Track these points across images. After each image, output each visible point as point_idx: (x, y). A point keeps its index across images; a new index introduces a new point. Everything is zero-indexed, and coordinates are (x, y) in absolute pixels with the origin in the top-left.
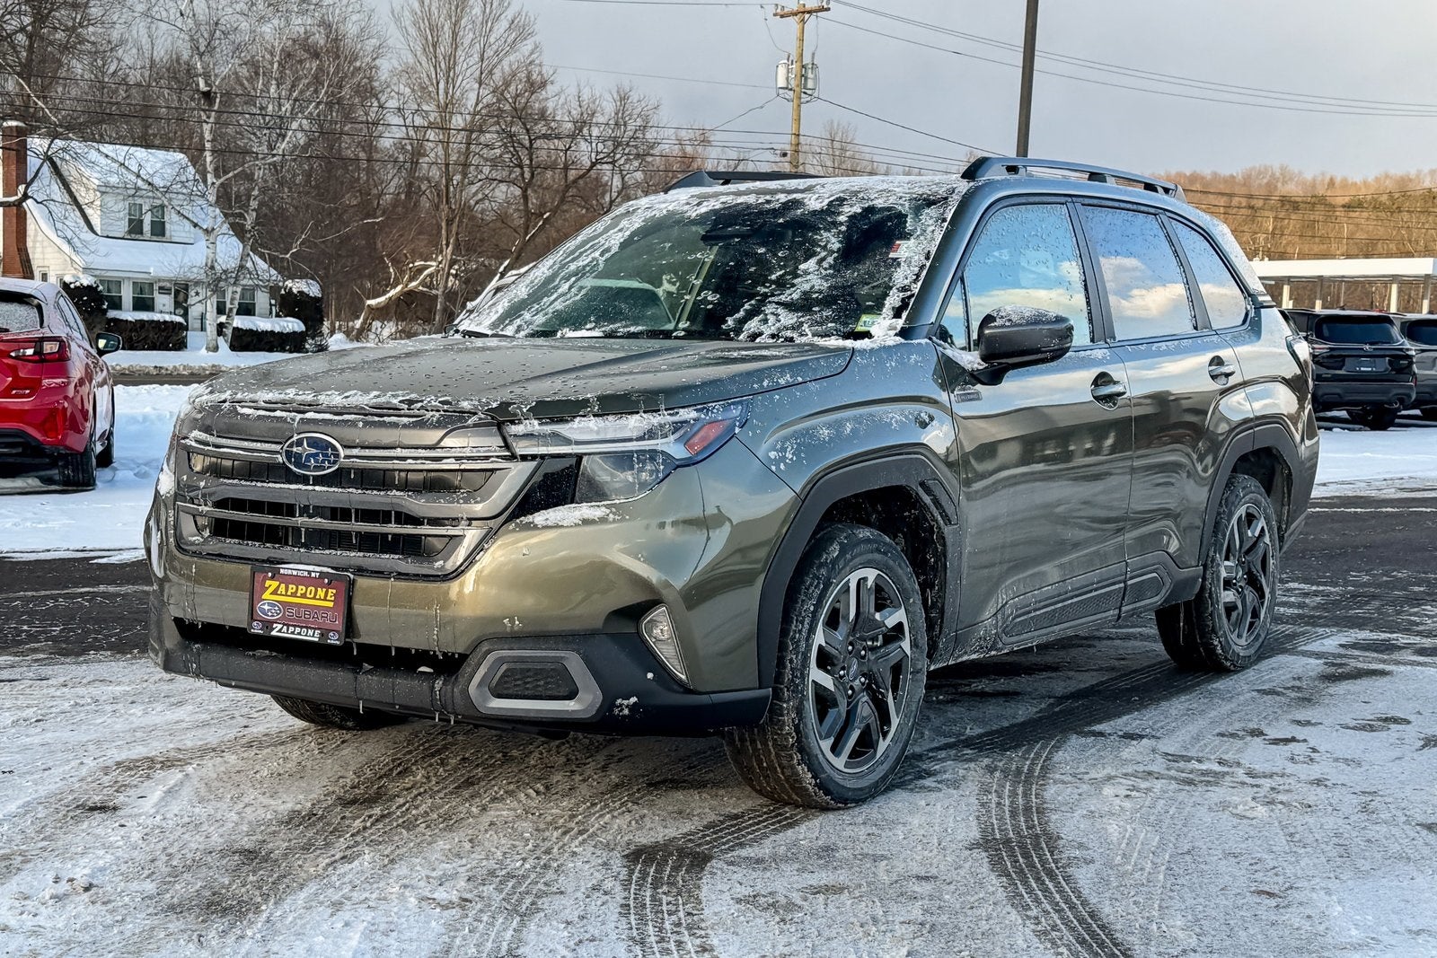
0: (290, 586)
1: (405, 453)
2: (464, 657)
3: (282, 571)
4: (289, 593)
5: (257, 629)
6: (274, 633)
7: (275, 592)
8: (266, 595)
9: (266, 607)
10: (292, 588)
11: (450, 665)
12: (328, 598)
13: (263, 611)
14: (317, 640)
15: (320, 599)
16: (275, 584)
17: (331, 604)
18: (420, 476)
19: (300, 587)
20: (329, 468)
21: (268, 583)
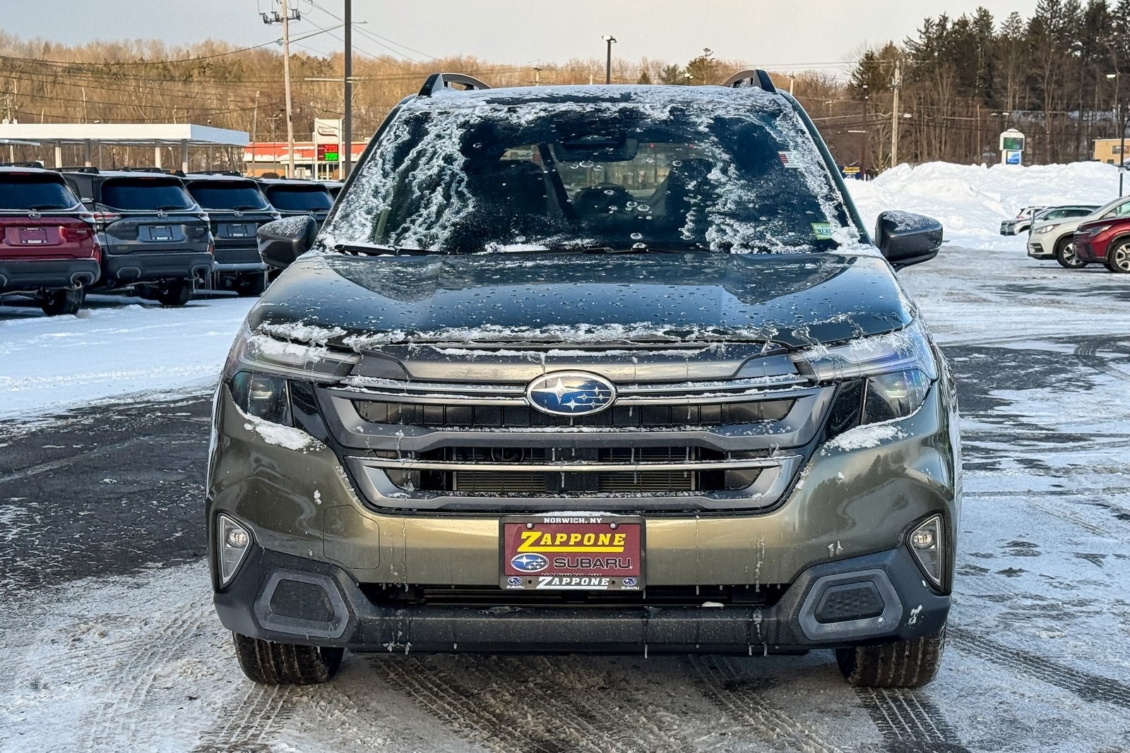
0: (559, 535)
1: (699, 386)
2: (786, 587)
3: (546, 520)
4: (557, 543)
5: (513, 585)
6: (541, 587)
7: (537, 543)
8: (523, 548)
9: (524, 560)
10: (561, 537)
11: (771, 595)
12: (616, 543)
13: (521, 565)
14: (605, 588)
15: (604, 545)
16: (535, 535)
17: (621, 550)
18: (717, 409)
19: (573, 536)
20: (596, 407)
21: (525, 535)
